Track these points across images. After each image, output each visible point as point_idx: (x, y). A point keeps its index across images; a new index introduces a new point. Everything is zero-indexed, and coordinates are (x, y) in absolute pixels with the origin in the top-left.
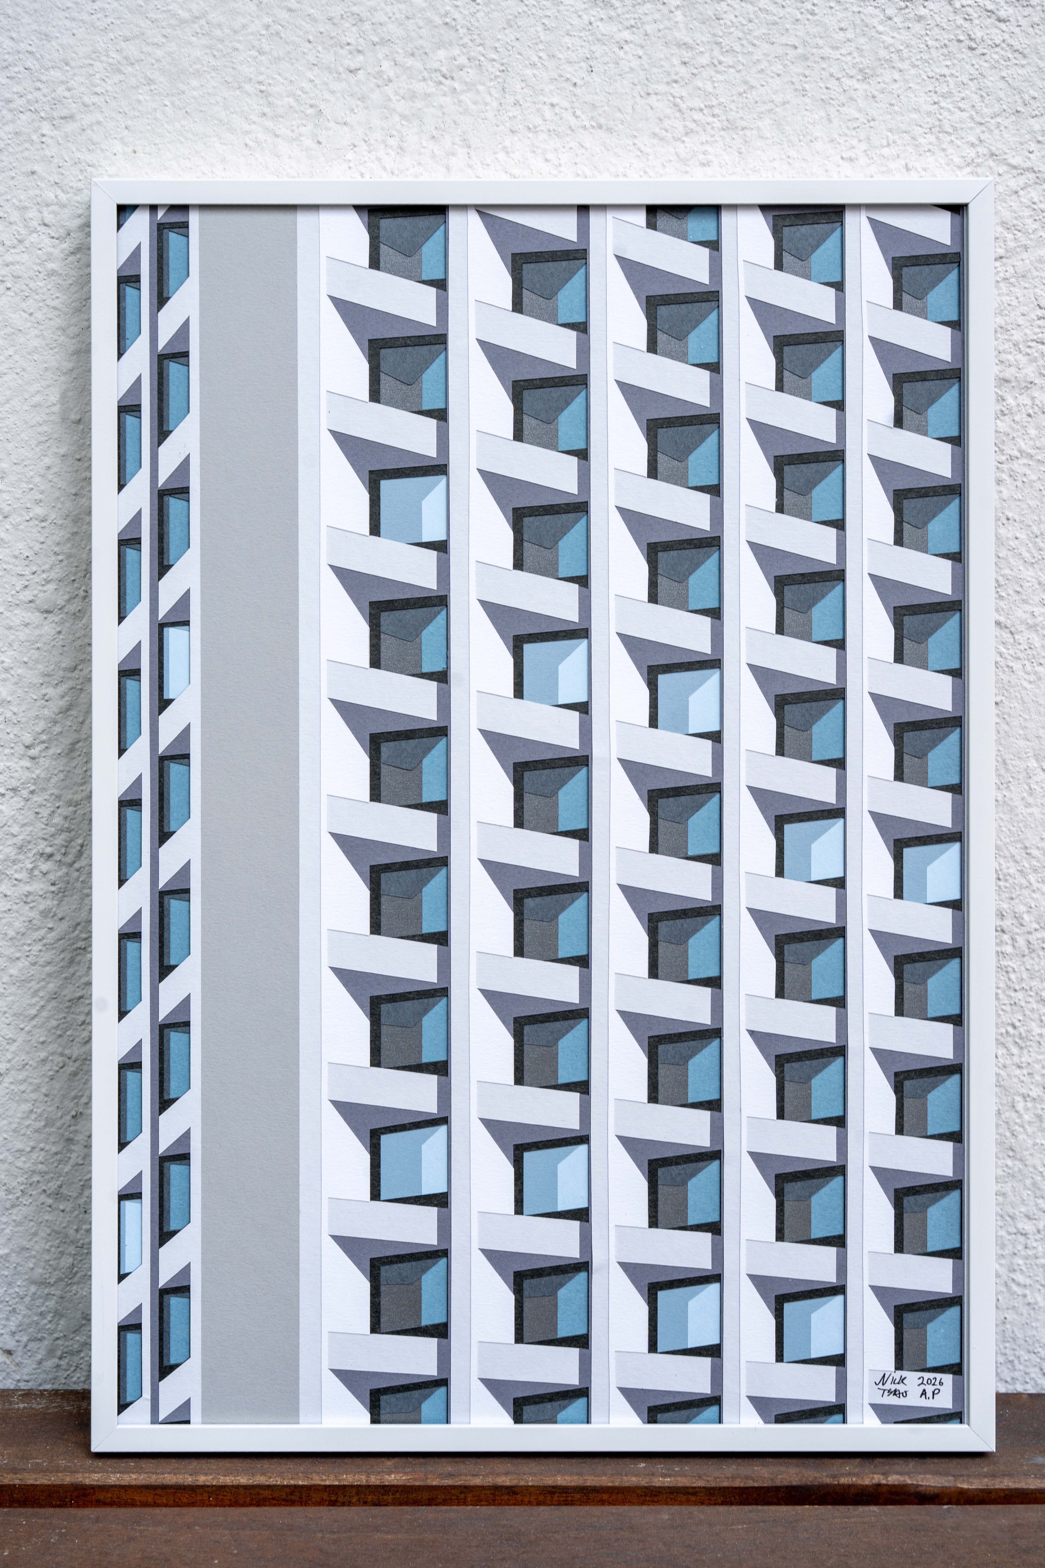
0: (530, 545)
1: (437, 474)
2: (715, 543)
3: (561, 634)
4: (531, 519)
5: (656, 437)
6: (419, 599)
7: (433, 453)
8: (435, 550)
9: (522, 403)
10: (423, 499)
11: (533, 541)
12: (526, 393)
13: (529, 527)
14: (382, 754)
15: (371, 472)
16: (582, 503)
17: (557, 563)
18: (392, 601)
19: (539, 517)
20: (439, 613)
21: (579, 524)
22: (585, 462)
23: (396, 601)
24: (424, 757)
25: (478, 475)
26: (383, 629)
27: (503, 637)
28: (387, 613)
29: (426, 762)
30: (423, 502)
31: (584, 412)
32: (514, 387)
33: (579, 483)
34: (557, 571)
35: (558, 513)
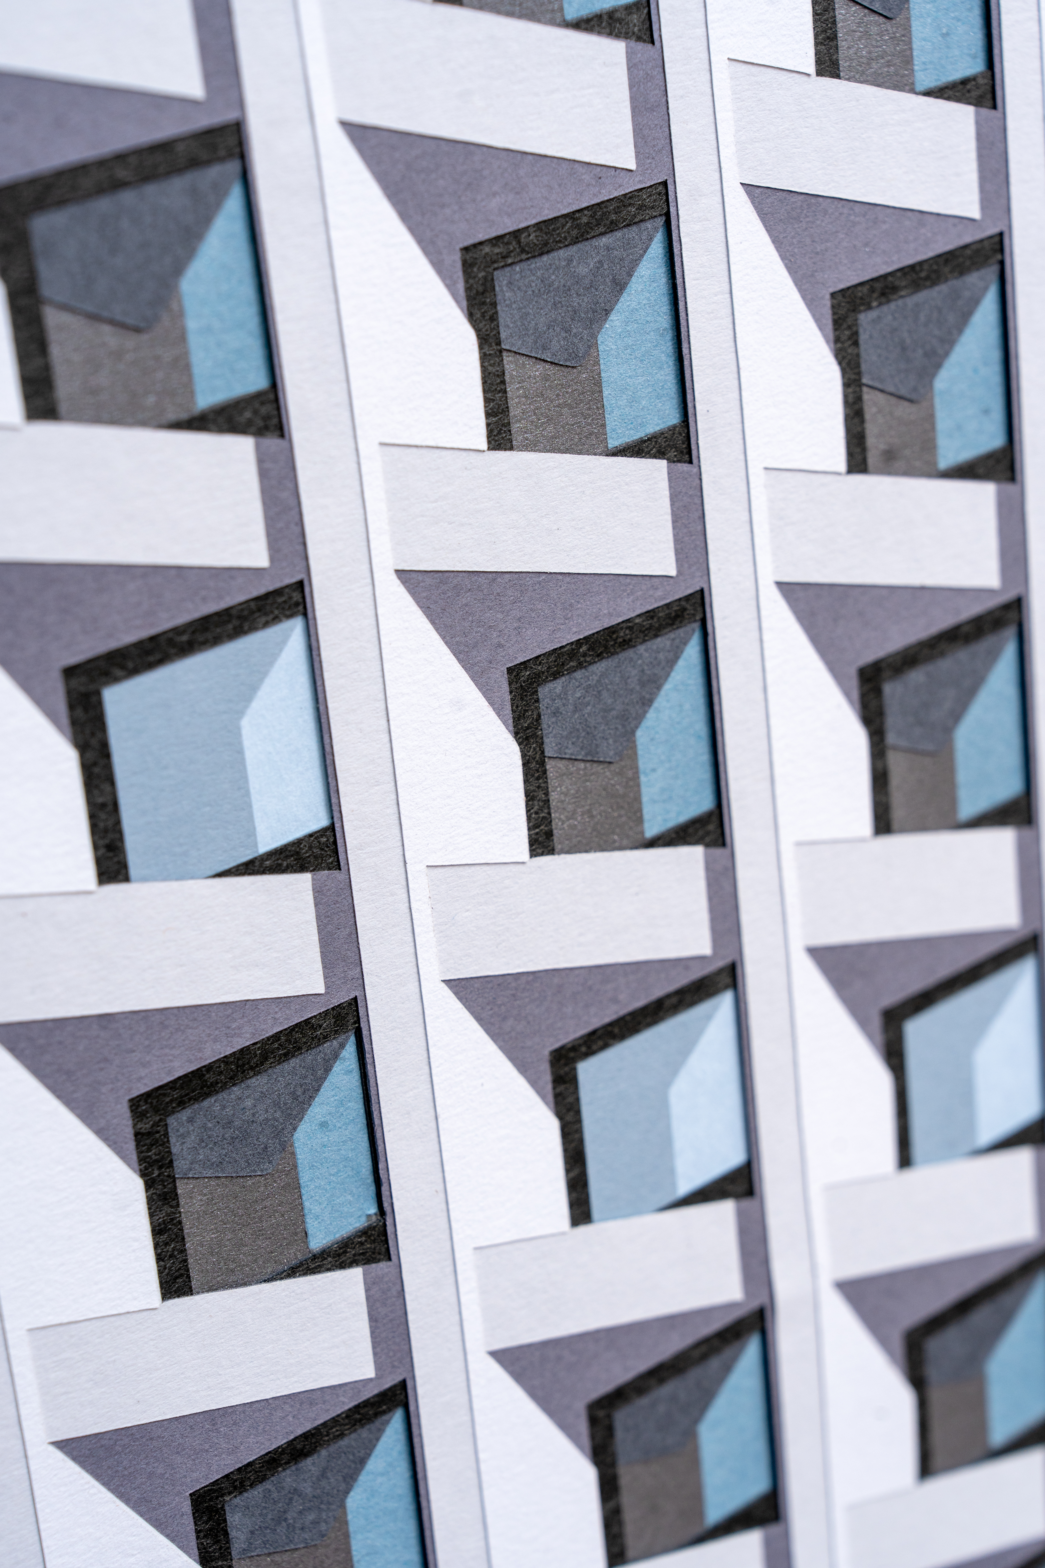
0: (561, 764)
1: (276, 620)
2: (1013, 615)
3: (668, 1003)
4: (557, 686)
5: (856, 343)
6: (276, 1037)
7: (258, 557)
8: (302, 868)
9: (494, 318)
10: (241, 713)
11: (570, 751)
12: (501, 279)
13: (556, 713)
14: (233, 1533)
15: (69, 672)
16: (687, 598)
17: (638, 799)
18: (197, 1074)
19: (579, 674)
20: (336, 1056)
21: (681, 663)
22: (685, 467)
23: (209, 1068)
24: (347, 1492)
25: (402, 590)
26: (180, 1166)
27: (522, 1067)
28: (184, 1115)
29: (355, 1501)
30: (246, 724)
31: (664, 308)
32: (467, 266)
33: (677, 540)
34: (640, 820)
35: (626, 644)
